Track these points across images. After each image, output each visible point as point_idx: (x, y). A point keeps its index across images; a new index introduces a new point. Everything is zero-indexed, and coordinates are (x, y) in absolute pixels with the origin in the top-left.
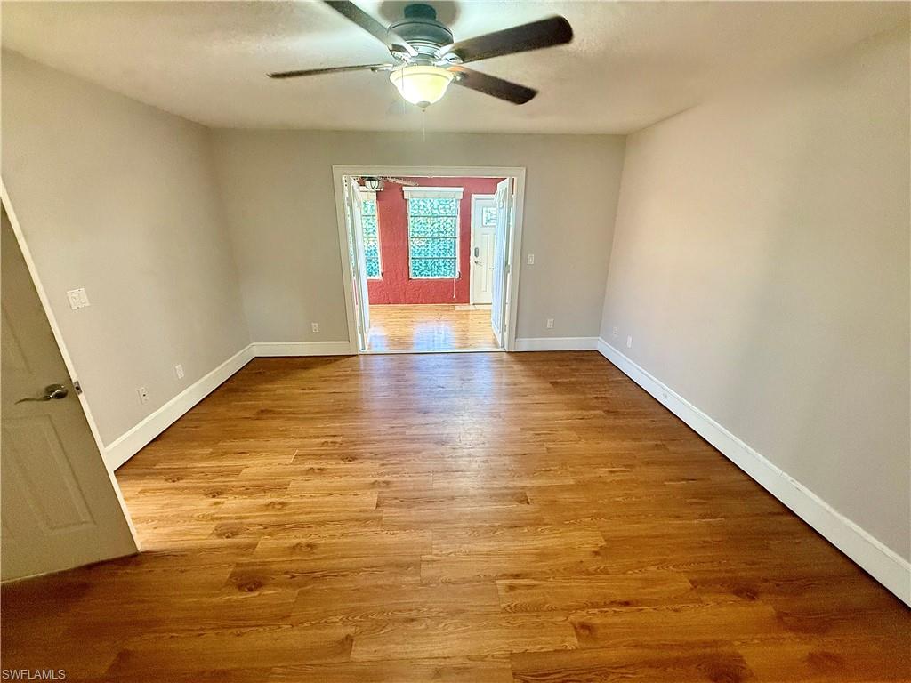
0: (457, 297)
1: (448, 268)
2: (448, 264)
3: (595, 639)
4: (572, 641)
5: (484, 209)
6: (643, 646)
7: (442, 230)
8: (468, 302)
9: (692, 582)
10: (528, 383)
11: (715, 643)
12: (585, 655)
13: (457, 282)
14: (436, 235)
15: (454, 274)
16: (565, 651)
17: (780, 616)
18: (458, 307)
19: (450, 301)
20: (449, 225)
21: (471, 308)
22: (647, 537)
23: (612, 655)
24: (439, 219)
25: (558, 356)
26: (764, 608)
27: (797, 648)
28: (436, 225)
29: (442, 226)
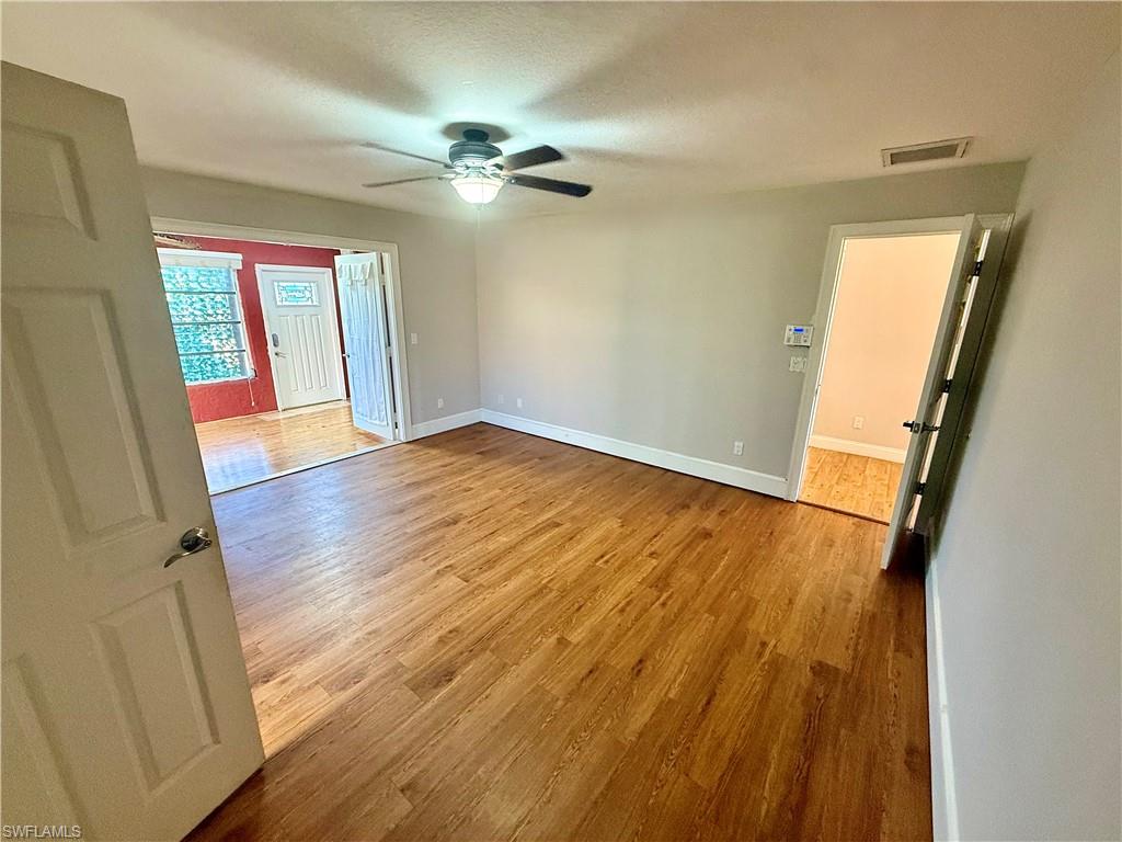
0: (257, 404)
1: (229, 366)
2: (229, 360)
3: (660, 555)
4: (655, 562)
5: (276, 284)
6: (678, 545)
7: (211, 312)
8: (273, 406)
9: (668, 513)
10: (461, 459)
11: (694, 529)
12: (664, 562)
13: (254, 383)
14: (200, 320)
15: (243, 373)
16: (655, 567)
17: (701, 508)
18: (266, 417)
19: (247, 411)
20: (219, 306)
21: (281, 416)
22: (635, 506)
23: (672, 554)
24: (202, 296)
25: (458, 433)
26: (695, 508)
27: (714, 515)
28: (198, 306)
29: (209, 306)
